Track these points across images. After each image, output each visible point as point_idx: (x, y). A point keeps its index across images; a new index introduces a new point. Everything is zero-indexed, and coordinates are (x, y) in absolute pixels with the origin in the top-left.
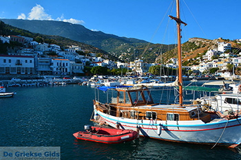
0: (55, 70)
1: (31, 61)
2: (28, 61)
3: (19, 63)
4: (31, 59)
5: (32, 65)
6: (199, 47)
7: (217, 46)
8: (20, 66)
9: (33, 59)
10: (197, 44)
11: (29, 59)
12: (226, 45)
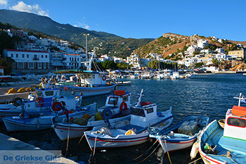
0: (68, 65)
1: (46, 56)
2: (44, 56)
3: (35, 58)
4: (46, 54)
5: (47, 60)
6: (175, 43)
7: (196, 42)
8: (37, 61)
9: (48, 54)
10: (173, 40)
11: (44, 54)
12: (205, 42)
